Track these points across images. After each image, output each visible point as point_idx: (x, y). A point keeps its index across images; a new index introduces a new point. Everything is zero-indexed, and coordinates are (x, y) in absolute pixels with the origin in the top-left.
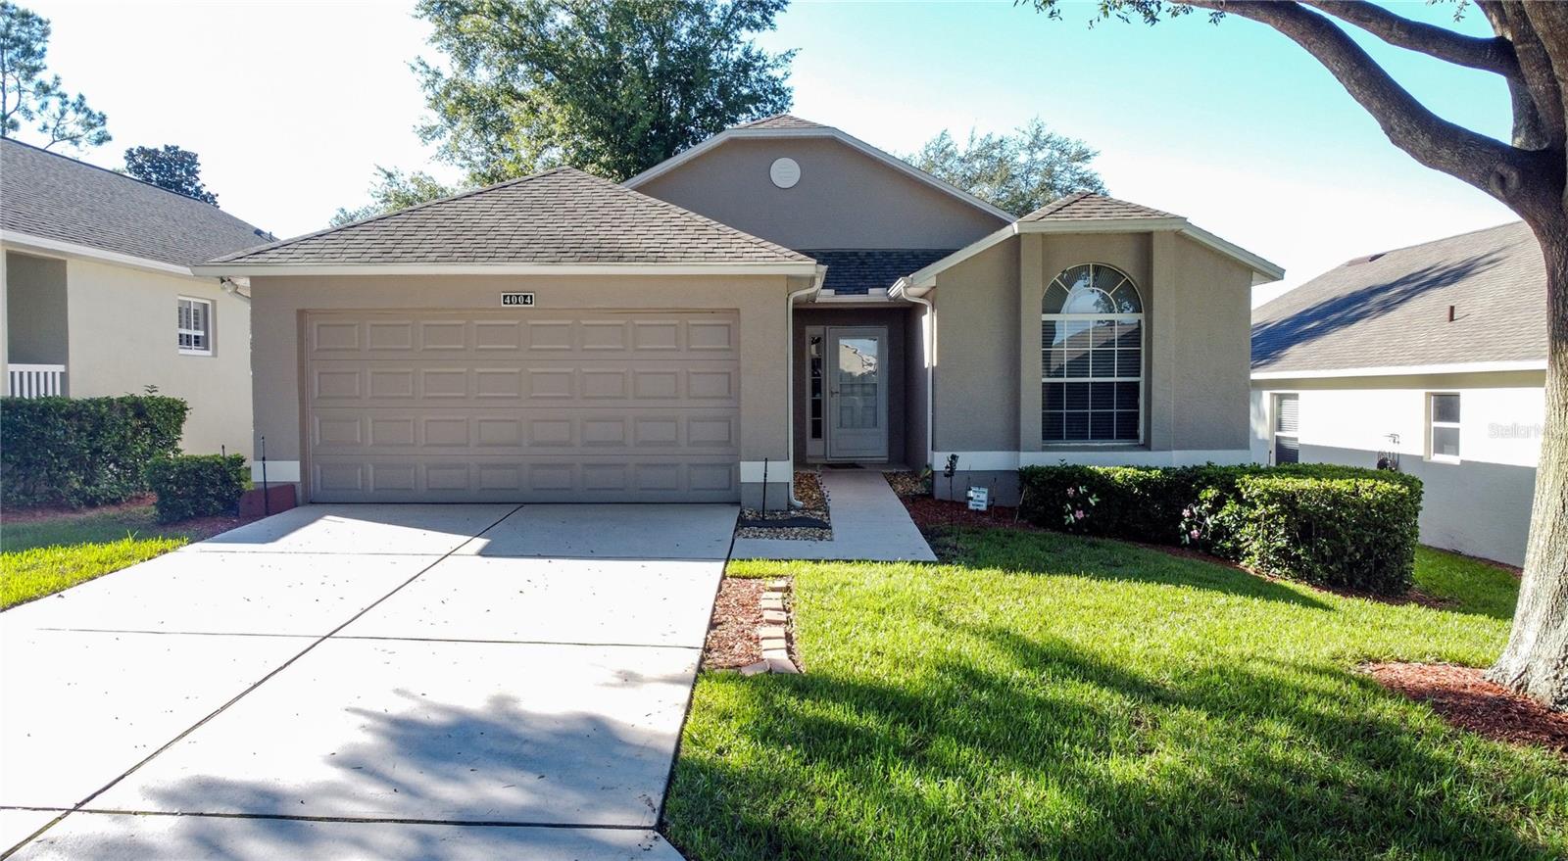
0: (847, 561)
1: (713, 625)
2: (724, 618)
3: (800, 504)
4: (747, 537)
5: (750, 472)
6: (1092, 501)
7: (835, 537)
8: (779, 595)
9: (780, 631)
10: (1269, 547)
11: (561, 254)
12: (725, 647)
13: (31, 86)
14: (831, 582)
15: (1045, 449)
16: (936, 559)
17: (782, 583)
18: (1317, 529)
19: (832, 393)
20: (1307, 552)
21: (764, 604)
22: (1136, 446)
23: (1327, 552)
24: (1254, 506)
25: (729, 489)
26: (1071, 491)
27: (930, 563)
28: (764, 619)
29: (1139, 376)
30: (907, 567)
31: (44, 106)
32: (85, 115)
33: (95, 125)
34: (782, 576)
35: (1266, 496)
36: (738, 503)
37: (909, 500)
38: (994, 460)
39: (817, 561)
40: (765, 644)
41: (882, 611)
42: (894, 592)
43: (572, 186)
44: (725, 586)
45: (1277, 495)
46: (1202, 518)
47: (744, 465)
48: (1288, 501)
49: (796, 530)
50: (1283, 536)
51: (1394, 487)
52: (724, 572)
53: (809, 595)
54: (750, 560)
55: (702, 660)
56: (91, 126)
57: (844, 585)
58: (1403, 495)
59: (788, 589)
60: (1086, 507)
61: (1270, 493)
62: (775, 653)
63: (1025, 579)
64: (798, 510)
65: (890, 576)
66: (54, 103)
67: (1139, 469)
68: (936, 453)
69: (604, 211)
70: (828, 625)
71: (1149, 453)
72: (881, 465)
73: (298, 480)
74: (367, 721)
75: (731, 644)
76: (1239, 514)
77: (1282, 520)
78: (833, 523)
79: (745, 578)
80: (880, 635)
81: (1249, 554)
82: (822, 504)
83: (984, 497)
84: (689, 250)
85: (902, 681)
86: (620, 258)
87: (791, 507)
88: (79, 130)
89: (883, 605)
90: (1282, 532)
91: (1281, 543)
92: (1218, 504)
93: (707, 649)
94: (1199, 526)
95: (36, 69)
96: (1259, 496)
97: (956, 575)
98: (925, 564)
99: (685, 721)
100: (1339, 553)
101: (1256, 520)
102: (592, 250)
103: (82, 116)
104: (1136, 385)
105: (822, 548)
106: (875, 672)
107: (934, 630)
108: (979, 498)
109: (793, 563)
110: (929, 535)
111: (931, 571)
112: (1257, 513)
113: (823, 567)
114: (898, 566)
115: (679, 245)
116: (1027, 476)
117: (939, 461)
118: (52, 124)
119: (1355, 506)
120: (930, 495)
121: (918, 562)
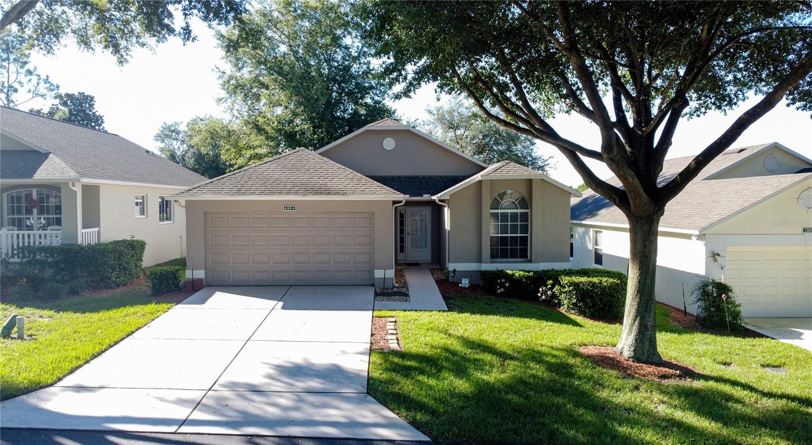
0: (416, 311)
1: (372, 335)
2: (375, 333)
3: (397, 285)
4: (379, 301)
5: (379, 274)
6: (506, 285)
7: (411, 300)
8: (393, 324)
9: (394, 337)
10: (570, 303)
11: (307, 192)
12: (377, 342)
13: (23, 71)
14: (411, 319)
15: (491, 262)
16: (447, 309)
17: (393, 320)
18: (587, 296)
19: (408, 234)
20: (584, 304)
21: (388, 327)
22: (527, 261)
23: (590, 304)
24: (565, 287)
25: (370, 280)
26: (499, 281)
27: (445, 311)
28: (389, 333)
29: (528, 233)
30: (437, 313)
31: (30, 81)
32: (49, 85)
33: (54, 90)
34: (393, 317)
35: (569, 284)
36: (373, 285)
37: (439, 282)
38: (472, 266)
39: (405, 311)
40: (390, 341)
41: (428, 330)
42: (432, 323)
43: (306, 158)
44: (374, 321)
45: (572, 283)
46: (546, 292)
47: (376, 271)
48: (576, 286)
49: (397, 297)
50: (575, 298)
51: (615, 281)
52: (373, 315)
53: (403, 324)
54: (381, 310)
55: (371, 347)
56: (52, 90)
57: (415, 320)
58: (618, 284)
59: (396, 322)
60: (505, 287)
61: (570, 283)
62: (394, 345)
63: (477, 317)
64: (396, 287)
65: (431, 316)
66: (34, 79)
67: (525, 271)
68: (450, 264)
69: (320, 170)
70: (410, 335)
71: (530, 264)
72: (428, 264)
73: (204, 277)
74: (269, 366)
75: (379, 341)
76: (560, 290)
77: (574, 292)
78: (410, 294)
79: (380, 317)
80: (427, 338)
81: (564, 305)
82: (405, 285)
83: (467, 282)
84: (355, 190)
85: (434, 353)
86: (329, 194)
87: (394, 287)
88: (45, 91)
89: (428, 328)
90: (574, 297)
91: (574, 301)
92: (553, 286)
93: (372, 343)
94: (545, 295)
95: (26, 63)
96: (566, 284)
97: (454, 315)
98: (443, 311)
99: (369, 366)
100: (594, 305)
101: (566, 292)
102: (318, 189)
103: (48, 85)
104: (527, 237)
105: (406, 305)
106: (425, 350)
107: (445, 336)
108: (465, 283)
109: (397, 312)
110: (446, 299)
111: (445, 314)
112: (566, 290)
113: (407, 313)
114: (434, 312)
115: (351, 187)
116: (484, 274)
117: (451, 267)
118: (33, 89)
119: (600, 288)
120: (447, 280)
121: (441, 311)
